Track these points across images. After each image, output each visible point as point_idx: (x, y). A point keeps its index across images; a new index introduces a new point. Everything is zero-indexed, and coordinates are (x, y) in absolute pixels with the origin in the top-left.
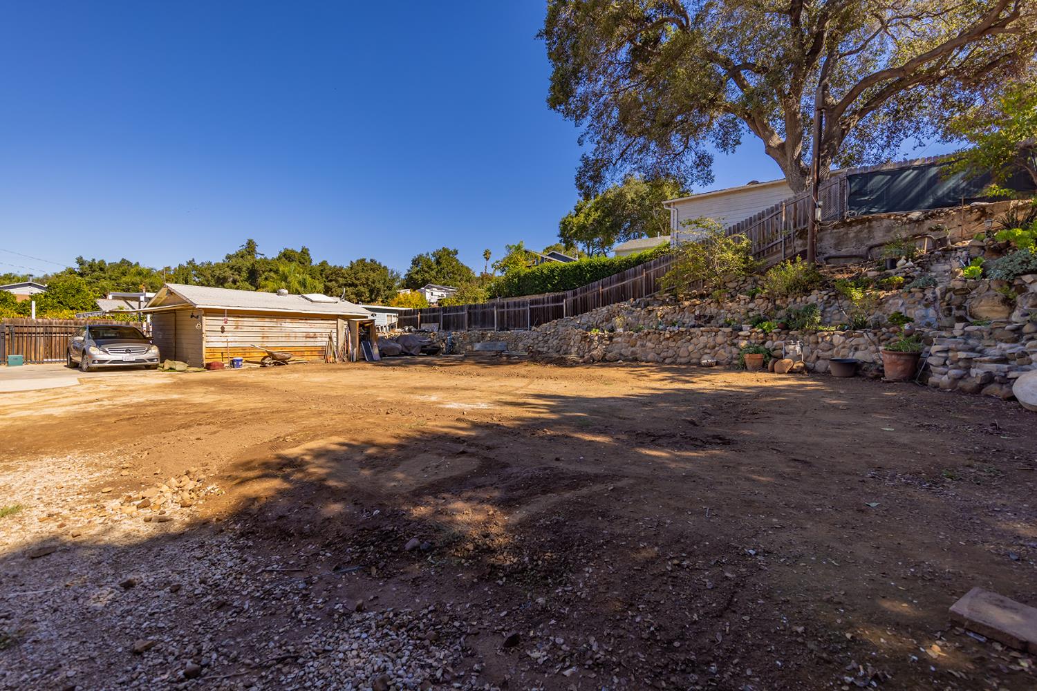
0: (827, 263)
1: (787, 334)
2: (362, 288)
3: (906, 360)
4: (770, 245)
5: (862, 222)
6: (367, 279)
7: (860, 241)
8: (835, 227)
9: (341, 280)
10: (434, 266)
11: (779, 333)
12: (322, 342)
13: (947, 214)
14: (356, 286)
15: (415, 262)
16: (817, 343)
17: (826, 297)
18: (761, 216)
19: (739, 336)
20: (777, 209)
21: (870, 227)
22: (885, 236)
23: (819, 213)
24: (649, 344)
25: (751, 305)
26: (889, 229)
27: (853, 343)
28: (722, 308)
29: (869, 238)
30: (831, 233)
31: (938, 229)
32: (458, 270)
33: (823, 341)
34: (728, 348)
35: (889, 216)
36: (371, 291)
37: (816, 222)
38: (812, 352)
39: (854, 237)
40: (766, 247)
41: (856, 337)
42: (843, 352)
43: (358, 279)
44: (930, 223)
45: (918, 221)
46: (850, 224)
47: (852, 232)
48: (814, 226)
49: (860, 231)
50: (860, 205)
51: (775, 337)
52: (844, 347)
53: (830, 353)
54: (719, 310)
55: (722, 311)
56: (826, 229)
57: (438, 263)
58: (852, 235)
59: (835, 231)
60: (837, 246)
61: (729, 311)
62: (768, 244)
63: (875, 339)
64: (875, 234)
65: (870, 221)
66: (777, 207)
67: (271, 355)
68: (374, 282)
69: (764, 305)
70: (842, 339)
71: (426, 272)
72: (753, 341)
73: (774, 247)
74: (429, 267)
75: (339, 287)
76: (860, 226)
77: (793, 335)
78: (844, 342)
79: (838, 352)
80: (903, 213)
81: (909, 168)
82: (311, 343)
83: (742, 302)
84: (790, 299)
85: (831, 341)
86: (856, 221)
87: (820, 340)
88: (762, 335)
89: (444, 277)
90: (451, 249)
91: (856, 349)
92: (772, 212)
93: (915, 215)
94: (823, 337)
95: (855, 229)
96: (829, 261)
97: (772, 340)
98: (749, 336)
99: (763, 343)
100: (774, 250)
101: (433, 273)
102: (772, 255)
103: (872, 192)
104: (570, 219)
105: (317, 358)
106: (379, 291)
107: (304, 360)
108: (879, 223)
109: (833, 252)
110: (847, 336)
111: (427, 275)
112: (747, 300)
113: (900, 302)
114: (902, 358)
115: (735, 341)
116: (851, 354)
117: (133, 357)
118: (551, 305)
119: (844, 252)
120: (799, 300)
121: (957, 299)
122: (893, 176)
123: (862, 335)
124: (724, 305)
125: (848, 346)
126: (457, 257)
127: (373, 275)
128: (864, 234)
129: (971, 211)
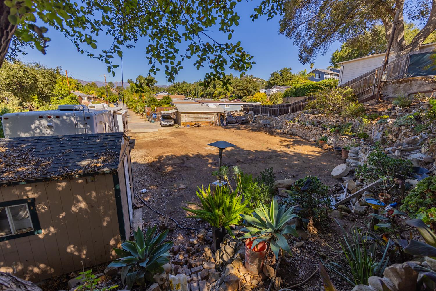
0: (386, 101)
2: (245, 91)
5: (407, 81)
6: (247, 87)
7: (405, 91)
8: (394, 83)
9: (238, 88)
10: (280, 77)
12: (210, 120)
14: (242, 90)
15: (272, 75)
18: (366, 75)
20: (374, 72)
21: (411, 84)
22: (418, 89)
23: (384, 77)
24: (301, 130)
26: (420, 86)
29: (410, 90)
30: (392, 86)
32: (290, 78)
35: (422, 79)
36: (248, 92)
37: (382, 81)
39: (403, 89)
40: (366, 90)
43: (243, 87)
46: (401, 82)
49: (406, 86)
51: (332, 135)
56: (389, 84)
57: (281, 75)
58: (401, 88)
59: (394, 85)
60: (394, 92)
62: (368, 88)
64: (413, 87)
65: (411, 81)
66: (374, 71)
67: (196, 124)
68: (249, 88)
71: (276, 79)
72: (327, 135)
73: (370, 90)
74: (277, 77)
75: (238, 90)
76: (406, 83)
82: (207, 120)
89: (284, 82)
90: (288, 68)
92: (371, 73)
95: (403, 85)
96: (389, 99)
101: (279, 80)
102: (368, 94)
103: (421, 64)
104: (337, 53)
105: (208, 125)
106: (251, 91)
107: (205, 125)
108: (415, 82)
109: (391, 95)
111: (276, 81)
117: (169, 124)
118: (285, 108)
126: (291, 71)
127: (249, 85)
128: (408, 88)
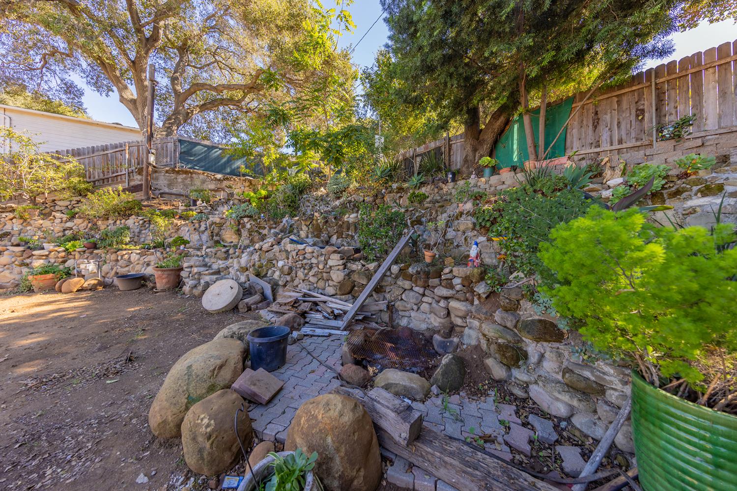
0: (161, 197)
1: (91, 253)
3: (169, 275)
4: (114, 175)
5: (186, 172)
7: (186, 186)
8: (167, 172)
11: (84, 252)
13: (234, 180)
16: (117, 260)
17: (141, 222)
18: (105, 148)
19: (33, 255)
20: (121, 146)
21: (191, 177)
23: (152, 159)
25: (69, 224)
26: (204, 181)
27: (146, 260)
28: (29, 224)
30: (164, 175)
31: (231, 187)
33: (122, 259)
34: (17, 269)
35: (203, 174)
37: (150, 164)
38: (112, 269)
39: (181, 182)
40: (111, 175)
41: (148, 255)
42: (138, 268)
44: (225, 183)
45: (219, 180)
46: (178, 172)
47: (180, 178)
48: (148, 167)
49: (185, 179)
50: (188, 162)
51: (77, 256)
52: (138, 264)
53: (127, 269)
54: (25, 227)
55: (28, 228)
56: (160, 172)
58: (179, 180)
59: (167, 174)
60: (170, 185)
61: (39, 229)
62: (113, 173)
63: (161, 257)
64: (194, 183)
65: (191, 173)
69: (83, 225)
70: (138, 256)
72: (52, 261)
73: (119, 177)
76: (185, 175)
77: (97, 254)
78: (139, 259)
79: (133, 268)
80: (213, 174)
81: (217, 148)
83: (58, 221)
84: (111, 221)
85: (129, 258)
86: (182, 171)
87: (119, 258)
88: (63, 254)
91: (148, 265)
92: (116, 147)
93: (219, 176)
94: (122, 256)
95: (181, 176)
96: (164, 195)
97: (75, 258)
98: (47, 256)
99: (64, 262)
100: (119, 180)
102: (117, 183)
103: (195, 155)
108: (197, 176)
109: (166, 190)
110: (141, 255)
112: (64, 219)
113: (187, 229)
114: (166, 273)
115: (28, 261)
116: (143, 269)
119: (174, 191)
120: (118, 222)
121: (216, 230)
122: (208, 149)
123: (152, 254)
124: (32, 222)
125: (141, 262)
128: (188, 181)
129: (245, 180)
